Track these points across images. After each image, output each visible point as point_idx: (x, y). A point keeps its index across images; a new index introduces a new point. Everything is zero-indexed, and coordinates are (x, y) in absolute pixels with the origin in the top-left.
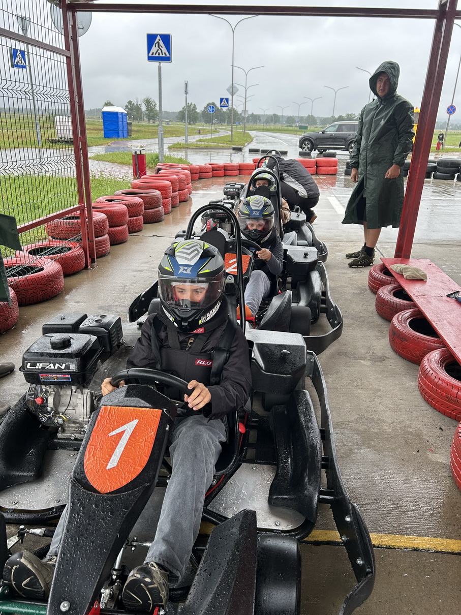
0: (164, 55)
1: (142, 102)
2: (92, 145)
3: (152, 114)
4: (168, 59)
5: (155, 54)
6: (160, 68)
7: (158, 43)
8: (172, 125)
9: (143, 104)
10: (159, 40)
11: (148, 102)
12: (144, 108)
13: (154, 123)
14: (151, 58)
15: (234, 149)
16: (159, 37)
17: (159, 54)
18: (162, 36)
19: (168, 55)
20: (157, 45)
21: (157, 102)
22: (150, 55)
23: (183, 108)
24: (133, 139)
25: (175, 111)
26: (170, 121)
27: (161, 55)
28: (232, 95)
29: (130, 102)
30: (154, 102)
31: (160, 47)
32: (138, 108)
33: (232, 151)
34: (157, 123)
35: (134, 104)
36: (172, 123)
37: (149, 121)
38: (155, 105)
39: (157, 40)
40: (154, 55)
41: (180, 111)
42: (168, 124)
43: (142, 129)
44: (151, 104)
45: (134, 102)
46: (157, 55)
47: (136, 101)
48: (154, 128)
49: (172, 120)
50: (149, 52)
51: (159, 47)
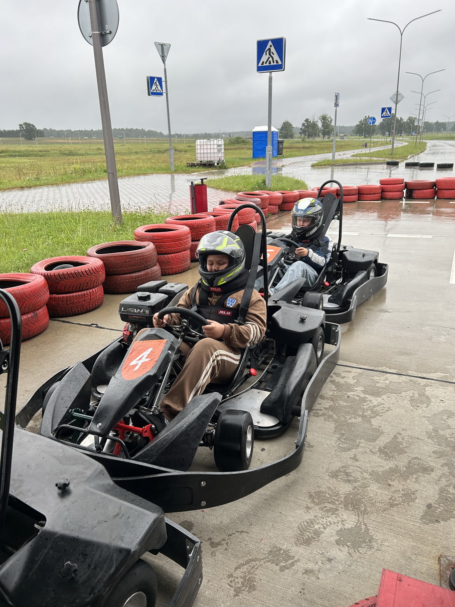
0: (275, 63)
1: (318, 119)
2: (230, 166)
3: (328, 129)
4: (280, 67)
5: (266, 63)
6: (270, 79)
7: (269, 49)
8: (346, 140)
9: (319, 121)
10: (271, 46)
11: (324, 118)
12: (320, 125)
13: (329, 138)
14: (260, 69)
15: (388, 163)
16: (270, 43)
17: (270, 63)
18: (274, 41)
19: (280, 63)
20: (268, 52)
21: (333, 118)
22: (260, 65)
23: (360, 122)
24: (284, 157)
25: (353, 126)
26: (345, 135)
27: (272, 64)
28: (396, 104)
29: (307, 120)
30: (330, 118)
31: (272, 54)
32: (314, 125)
33: (385, 166)
34: (332, 138)
35: (310, 121)
36: (347, 137)
37: (324, 137)
38: (331, 121)
39: (268, 47)
40: (264, 65)
41: (357, 125)
42: (343, 139)
43: (315, 145)
44: (327, 120)
45: (311, 120)
46: (268, 64)
47: (312, 118)
48: (327, 143)
49: (347, 135)
50: (258, 63)
51: (270, 54)
